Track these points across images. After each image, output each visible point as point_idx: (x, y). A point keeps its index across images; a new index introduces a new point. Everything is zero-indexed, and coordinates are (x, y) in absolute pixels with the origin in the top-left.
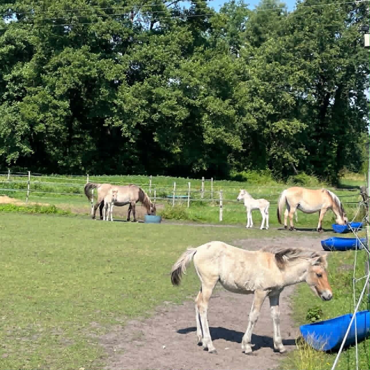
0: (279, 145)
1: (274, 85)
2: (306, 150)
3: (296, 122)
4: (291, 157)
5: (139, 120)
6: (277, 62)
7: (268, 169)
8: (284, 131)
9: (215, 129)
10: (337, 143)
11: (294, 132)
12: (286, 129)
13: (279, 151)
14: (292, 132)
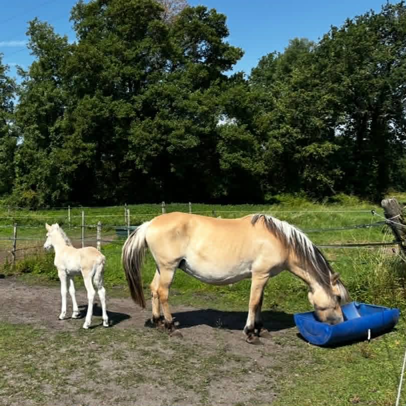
0: (312, 168)
1: (301, 111)
2: (341, 170)
3: (328, 145)
4: (325, 179)
5: (149, 152)
6: (303, 90)
7: (303, 191)
8: (315, 153)
9: (230, 155)
10: (377, 163)
11: (326, 153)
12: (317, 152)
13: (312, 174)
14: (323, 154)
